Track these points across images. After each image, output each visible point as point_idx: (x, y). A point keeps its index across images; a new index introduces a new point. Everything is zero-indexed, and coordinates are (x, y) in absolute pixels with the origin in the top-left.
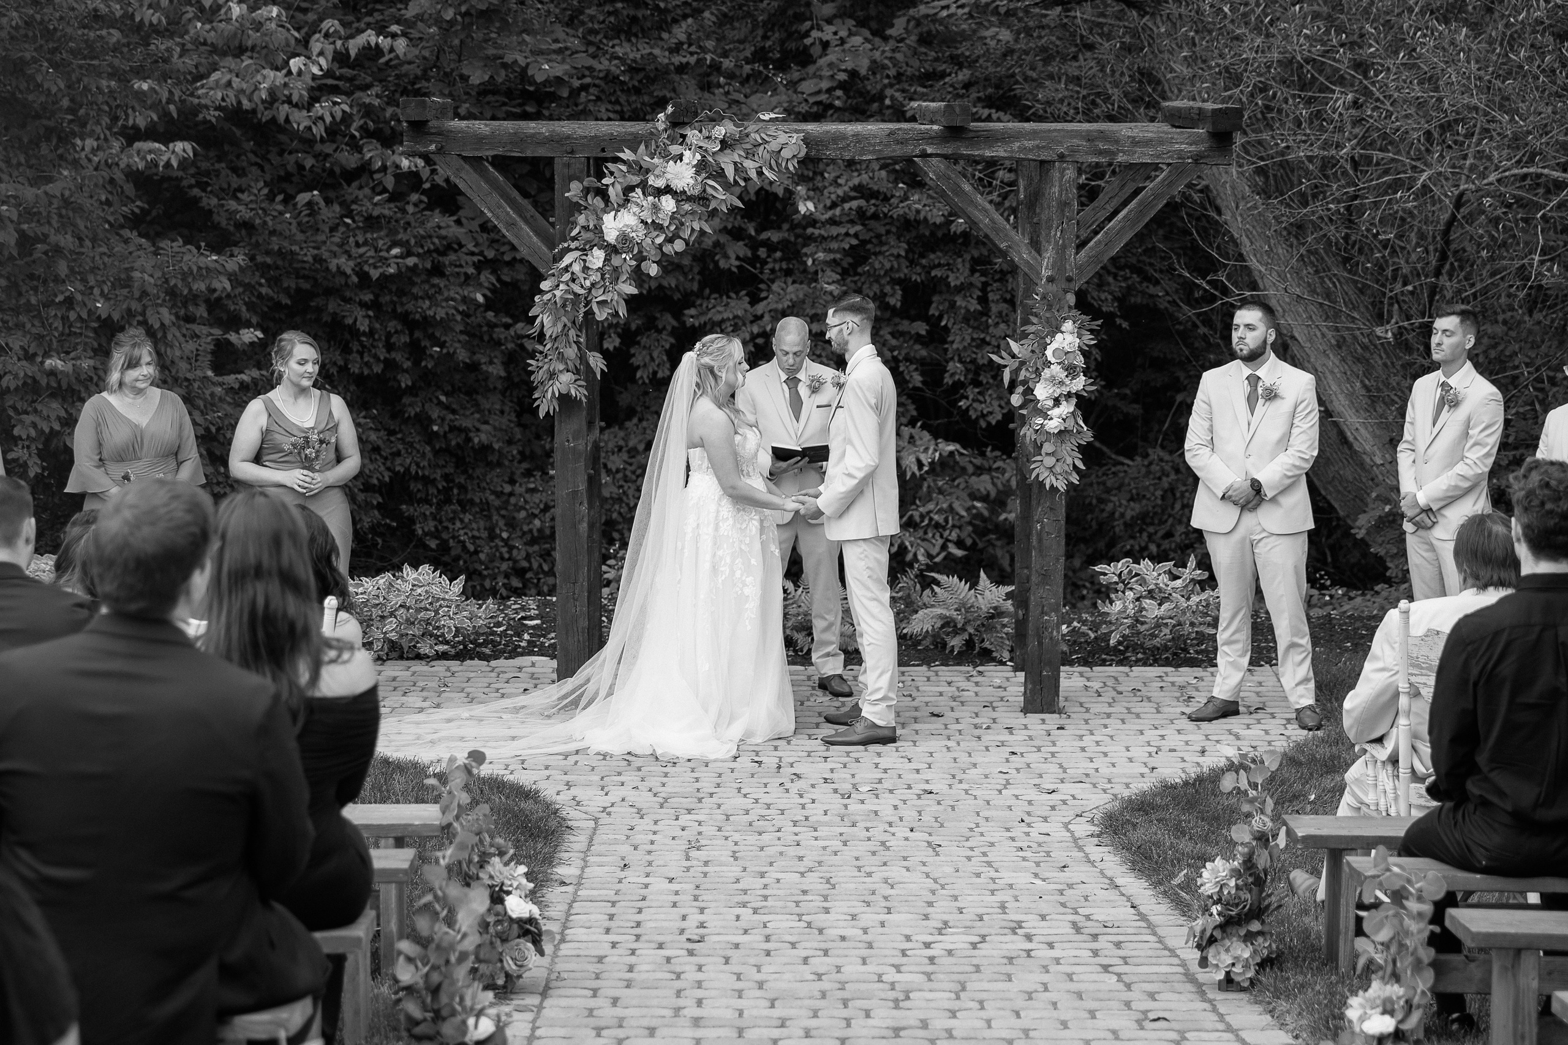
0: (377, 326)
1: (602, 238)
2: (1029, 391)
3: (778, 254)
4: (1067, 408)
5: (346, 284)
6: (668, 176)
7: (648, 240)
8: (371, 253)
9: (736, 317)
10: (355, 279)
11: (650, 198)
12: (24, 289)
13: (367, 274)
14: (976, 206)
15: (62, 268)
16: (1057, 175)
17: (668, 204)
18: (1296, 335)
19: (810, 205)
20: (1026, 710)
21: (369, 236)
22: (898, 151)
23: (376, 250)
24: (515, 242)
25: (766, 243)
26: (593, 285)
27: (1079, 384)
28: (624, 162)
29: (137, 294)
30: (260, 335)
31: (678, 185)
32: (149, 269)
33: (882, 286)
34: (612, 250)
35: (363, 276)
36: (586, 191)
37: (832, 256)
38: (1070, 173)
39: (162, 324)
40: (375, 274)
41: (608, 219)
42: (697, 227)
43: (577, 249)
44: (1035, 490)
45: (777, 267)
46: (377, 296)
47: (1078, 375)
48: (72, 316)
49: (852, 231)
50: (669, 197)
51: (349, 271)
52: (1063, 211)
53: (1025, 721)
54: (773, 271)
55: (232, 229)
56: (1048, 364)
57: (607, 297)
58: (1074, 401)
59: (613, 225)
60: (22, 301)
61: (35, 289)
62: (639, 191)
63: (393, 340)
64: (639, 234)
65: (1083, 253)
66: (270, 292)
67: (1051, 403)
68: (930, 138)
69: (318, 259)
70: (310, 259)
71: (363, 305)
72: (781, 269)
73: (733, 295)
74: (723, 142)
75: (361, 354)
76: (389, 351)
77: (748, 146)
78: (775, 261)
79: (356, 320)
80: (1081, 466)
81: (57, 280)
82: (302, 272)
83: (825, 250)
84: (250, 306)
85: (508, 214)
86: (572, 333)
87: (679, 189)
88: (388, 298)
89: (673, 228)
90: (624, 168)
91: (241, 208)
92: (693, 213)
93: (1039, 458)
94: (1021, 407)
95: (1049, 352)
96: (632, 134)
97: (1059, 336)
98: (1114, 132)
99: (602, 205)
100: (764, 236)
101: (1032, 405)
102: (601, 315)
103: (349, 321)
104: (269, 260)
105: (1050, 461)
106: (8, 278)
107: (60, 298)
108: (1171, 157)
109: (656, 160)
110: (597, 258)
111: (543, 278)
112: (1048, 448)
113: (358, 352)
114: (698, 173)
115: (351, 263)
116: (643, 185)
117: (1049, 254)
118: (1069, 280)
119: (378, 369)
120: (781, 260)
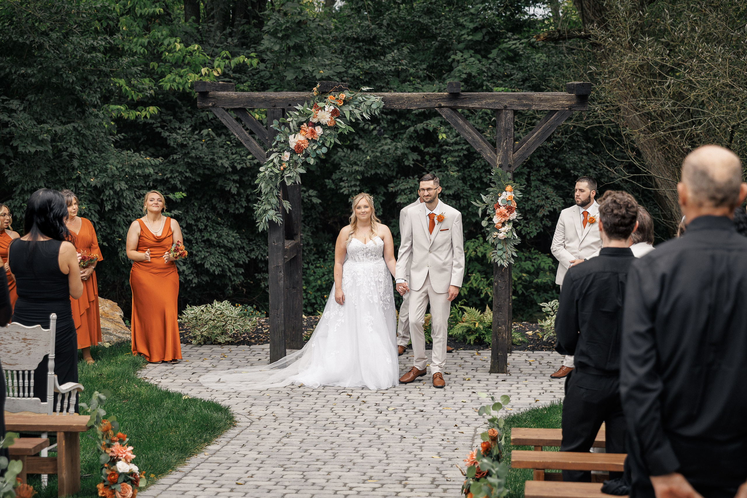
0: (242, 191)
1: (289, 146)
2: (491, 219)
3: (434, 159)
4: (508, 227)
5: (226, 172)
6: (318, 117)
7: (310, 148)
8: (239, 158)
9: (411, 187)
10: (230, 169)
11: (310, 128)
12: (59, 172)
13: (236, 167)
14: (465, 131)
15: (76, 163)
16: (503, 116)
17: (319, 130)
18: (667, 195)
19: (444, 136)
20: (491, 372)
21: (238, 150)
22: (428, 105)
23: (241, 156)
24: (249, 148)
25: (428, 153)
26: (285, 169)
27: (514, 215)
28: (298, 110)
29: (110, 175)
30: (184, 195)
31: (324, 121)
32: (115, 164)
33: (481, 173)
34: (293, 152)
35: (234, 168)
36: (280, 125)
37: (455, 159)
38: (510, 115)
39: (121, 189)
40: (239, 167)
41: (291, 137)
42: (333, 141)
43: (276, 152)
44: (494, 267)
45: (433, 164)
46: (241, 177)
47: (513, 212)
48: (80, 185)
49: (464, 148)
50: (319, 127)
51: (226, 165)
52: (506, 133)
53: (488, 377)
54: (431, 166)
55: (175, 146)
56: (499, 206)
57: (291, 175)
58: (511, 224)
59: (294, 141)
60: (58, 178)
61: (63, 173)
62: (305, 124)
63: (250, 198)
64: (305, 145)
65: (516, 153)
66: (191, 175)
67: (500, 225)
68: (443, 99)
69: (213, 160)
70: (209, 160)
71: (234, 181)
72: (435, 166)
73: (411, 177)
74: (344, 101)
75: (235, 204)
76: (248, 203)
77: (357, 103)
78: (432, 162)
79: (231, 188)
80: (515, 255)
81: (74, 169)
82: (207, 166)
83: (452, 156)
84: (181, 182)
85: (246, 135)
86: (275, 191)
87: (324, 123)
88: (247, 178)
89: (321, 142)
90: (297, 113)
91: (179, 137)
92: (330, 134)
93: (495, 251)
94: (487, 227)
95: (499, 201)
96: (303, 97)
97: (504, 193)
98: (531, 95)
99: (289, 131)
100: (426, 150)
101: (492, 226)
102: (289, 183)
103: (228, 189)
104: (190, 161)
105: (500, 253)
106: (51, 168)
107: (74, 177)
108: (558, 107)
109: (313, 110)
110: (286, 156)
111: (261, 166)
112: (499, 246)
113: (233, 203)
114: (332, 115)
115: (228, 162)
116: (308, 122)
117: (500, 154)
118: (510, 166)
119: (242, 211)
120: (435, 161)
